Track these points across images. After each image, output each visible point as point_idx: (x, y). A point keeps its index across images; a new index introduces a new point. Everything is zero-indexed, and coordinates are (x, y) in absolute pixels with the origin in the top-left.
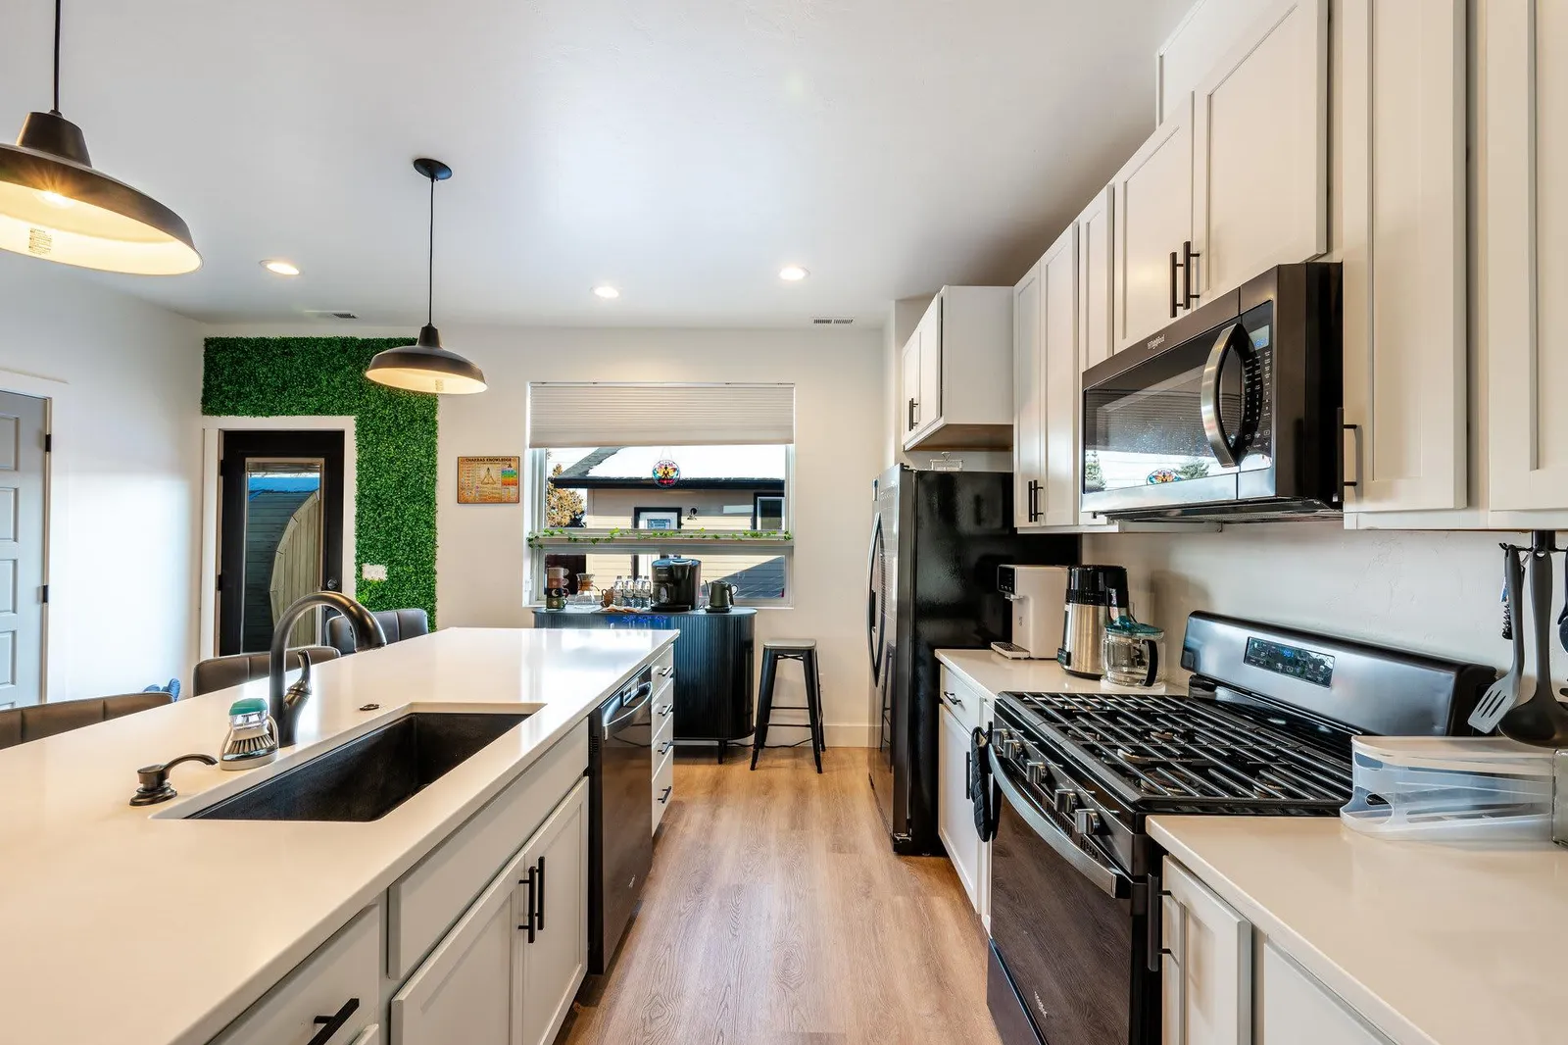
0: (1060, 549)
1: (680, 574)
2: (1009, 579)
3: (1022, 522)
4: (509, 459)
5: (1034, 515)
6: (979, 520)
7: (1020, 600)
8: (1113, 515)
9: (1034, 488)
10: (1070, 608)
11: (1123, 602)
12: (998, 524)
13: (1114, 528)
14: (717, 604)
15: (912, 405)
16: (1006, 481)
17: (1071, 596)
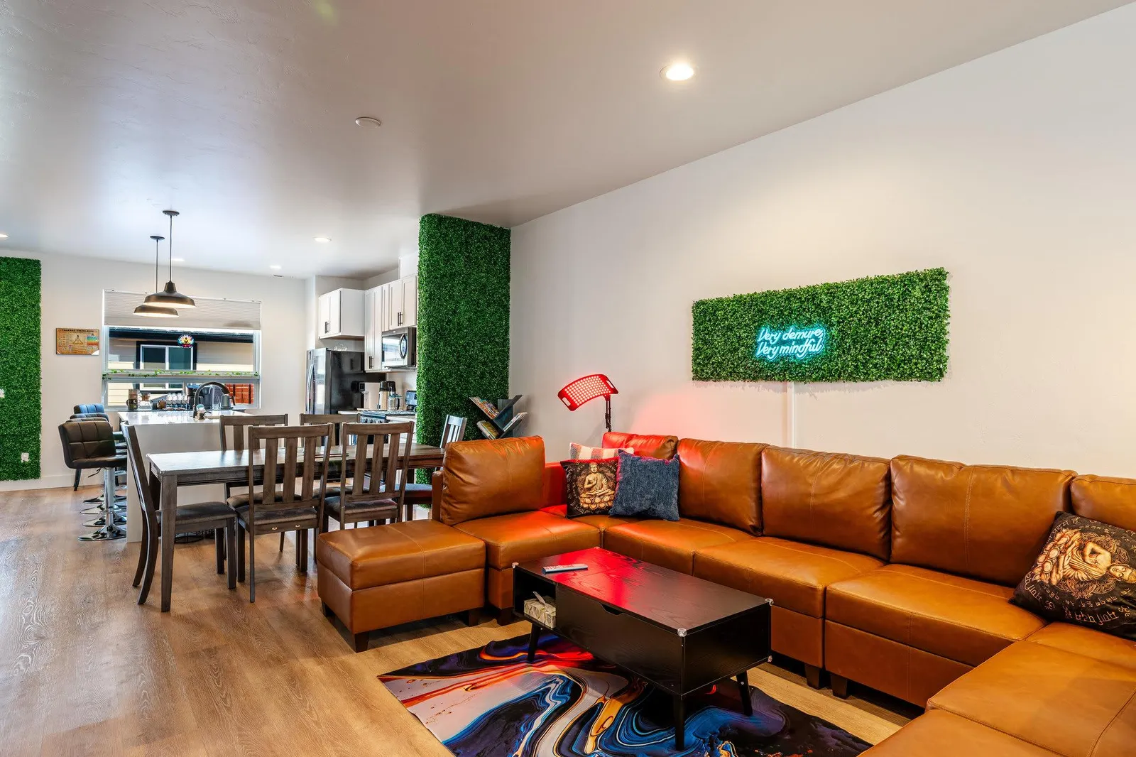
0: (379, 377)
1: (206, 392)
2: (363, 387)
3: (367, 369)
4: (92, 331)
5: (371, 367)
6: (352, 368)
7: (366, 393)
8: (389, 367)
9: (371, 359)
10: (381, 393)
11: (394, 390)
12: (359, 369)
13: (390, 371)
14: (226, 405)
15: (326, 324)
16: (362, 355)
17: (381, 389)
